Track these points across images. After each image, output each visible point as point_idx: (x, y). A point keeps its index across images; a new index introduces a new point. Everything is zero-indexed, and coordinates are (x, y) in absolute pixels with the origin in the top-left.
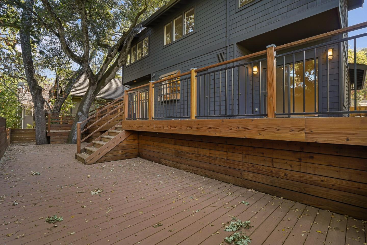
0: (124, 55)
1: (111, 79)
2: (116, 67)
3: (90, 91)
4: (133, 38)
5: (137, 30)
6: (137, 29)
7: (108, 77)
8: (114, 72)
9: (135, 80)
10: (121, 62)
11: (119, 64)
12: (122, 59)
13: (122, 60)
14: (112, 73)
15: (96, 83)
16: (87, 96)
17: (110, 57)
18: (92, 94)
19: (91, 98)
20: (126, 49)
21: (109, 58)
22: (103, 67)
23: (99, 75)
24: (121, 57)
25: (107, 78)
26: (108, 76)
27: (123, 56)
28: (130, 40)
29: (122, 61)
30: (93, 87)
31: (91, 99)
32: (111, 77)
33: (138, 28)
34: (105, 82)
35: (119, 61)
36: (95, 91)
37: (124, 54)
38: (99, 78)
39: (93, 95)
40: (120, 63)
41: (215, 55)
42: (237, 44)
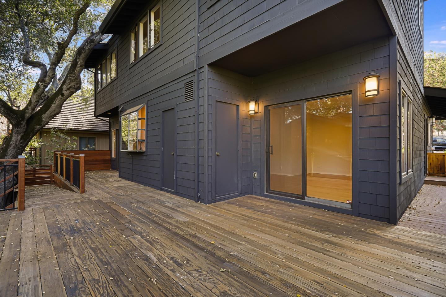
1: (55, 115)
2: (59, 97)
3: (14, 135)
4: (87, 52)
5: (96, 38)
6: (96, 37)
7: (47, 113)
8: (56, 104)
9: (109, 111)
10: (68, 89)
11: (64, 92)
12: (70, 84)
13: (70, 86)
14: (52, 106)
15: (24, 123)
16: (11, 143)
17: (41, 82)
18: (19, 139)
19: (17, 145)
21: (40, 84)
22: (32, 98)
23: (26, 111)
24: (68, 81)
25: (45, 113)
26: (47, 111)
27: (70, 79)
28: (83, 54)
29: (70, 87)
30: (19, 129)
31: (18, 148)
32: (52, 112)
33: (98, 35)
34: (42, 121)
35: (65, 87)
36: (24, 135)
37: (72, 77)
38: (28, 115)
39: (22, 141)
40: (66, 91)
41: (183, 84)
42: (210, 65)
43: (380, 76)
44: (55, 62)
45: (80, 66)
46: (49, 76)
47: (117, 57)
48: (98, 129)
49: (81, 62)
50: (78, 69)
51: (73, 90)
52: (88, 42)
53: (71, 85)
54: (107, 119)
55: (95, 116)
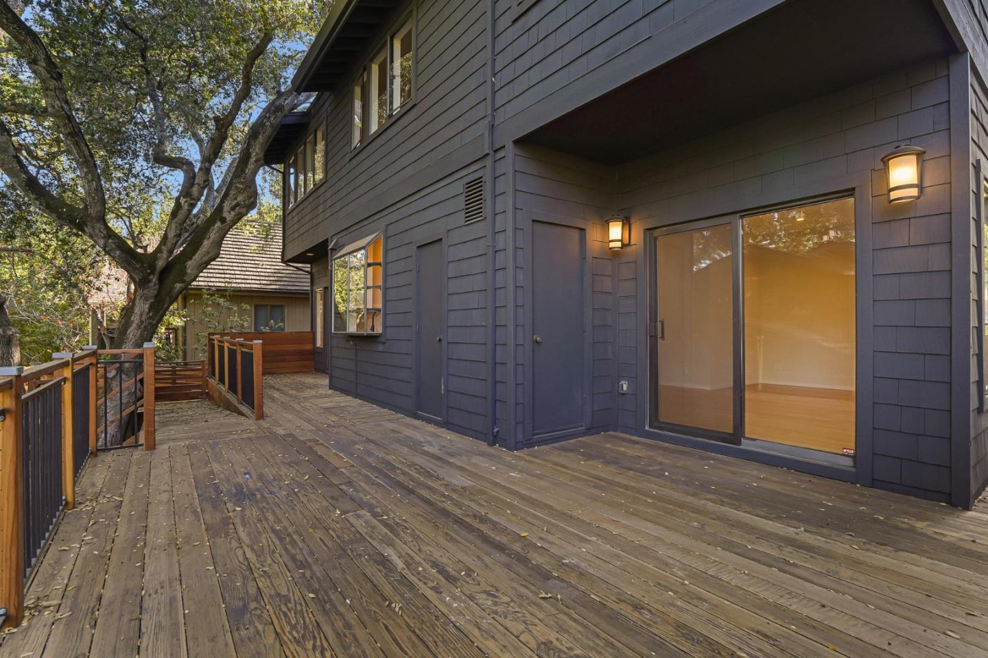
0: (241, 186)
1: (208, 263)
2: (216, 226)
3: (137, 302)
4: (269, 131)
5: (287, 102)
6: (286, 99)
7: (194, 258)
8: (211, 239)
9: (309, 250)
10: (233, 209)
11: (225, 214)
12: (236, 199)
13: (236, 202)
14: (205, 243)
15: (154, 279)
16: (132, 318)
17: (184, 197)
18: (147, 310)
19: (142, 322)
20: (246, 166)
21: (182, 200)
22: (168, 230)
23: (159, 255)
24: (232, 192)
25: (191, 259)
26: (194, 255)
27: (236, 188)
28: (260, 136)
29: (237, 205)
30: (146, 292)
31: (145, 327)
32: (203, 256)
33: (289, 97)
34: (185, 273)
35: (227, 206)
36: (155, 302)
37: (241, 183)
38: (161, 264)
39: (151, 314)
40: (229, 212)
41: (459, 187)
42: (518, 142)
43: (924, 152)
44: (210, 155)
45: (255, 161)
46: (199, 184)
47: (325, 137)
48: (289, 288)
49: (257, 153)
50: (252, 166)
51: (241, 210)
52: (272, 112)
53: (238, 199)
54: (307, 267)
55: (283, 261)
